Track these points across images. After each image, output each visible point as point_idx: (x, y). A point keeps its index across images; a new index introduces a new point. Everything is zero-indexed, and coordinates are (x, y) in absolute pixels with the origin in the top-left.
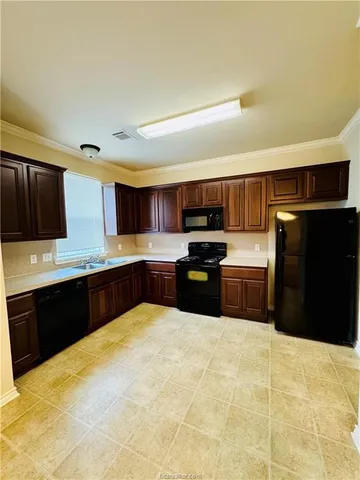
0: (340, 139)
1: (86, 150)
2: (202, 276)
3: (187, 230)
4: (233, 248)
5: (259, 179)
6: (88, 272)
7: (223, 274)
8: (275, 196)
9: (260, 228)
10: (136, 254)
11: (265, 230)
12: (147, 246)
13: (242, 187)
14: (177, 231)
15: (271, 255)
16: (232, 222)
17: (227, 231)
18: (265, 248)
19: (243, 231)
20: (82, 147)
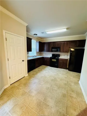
0: (85, 35)
1: (35, 35)
2: (55, 60)
3: (52, 51)
4: (61, 55)
5: (68, 42)
6: (34, 58)
7: (59, 60)
8: (71, 45)
9: (67, 52)
10: (41, 56)
11: (68, 52)
12: (43, 54)
13: (64, 43)
14: (50, 51)
15: (69, 57)
16: (62, 50)
17: (60, 52)
18: (67, 56)
19: (64, 52)
20: (34, 34)
